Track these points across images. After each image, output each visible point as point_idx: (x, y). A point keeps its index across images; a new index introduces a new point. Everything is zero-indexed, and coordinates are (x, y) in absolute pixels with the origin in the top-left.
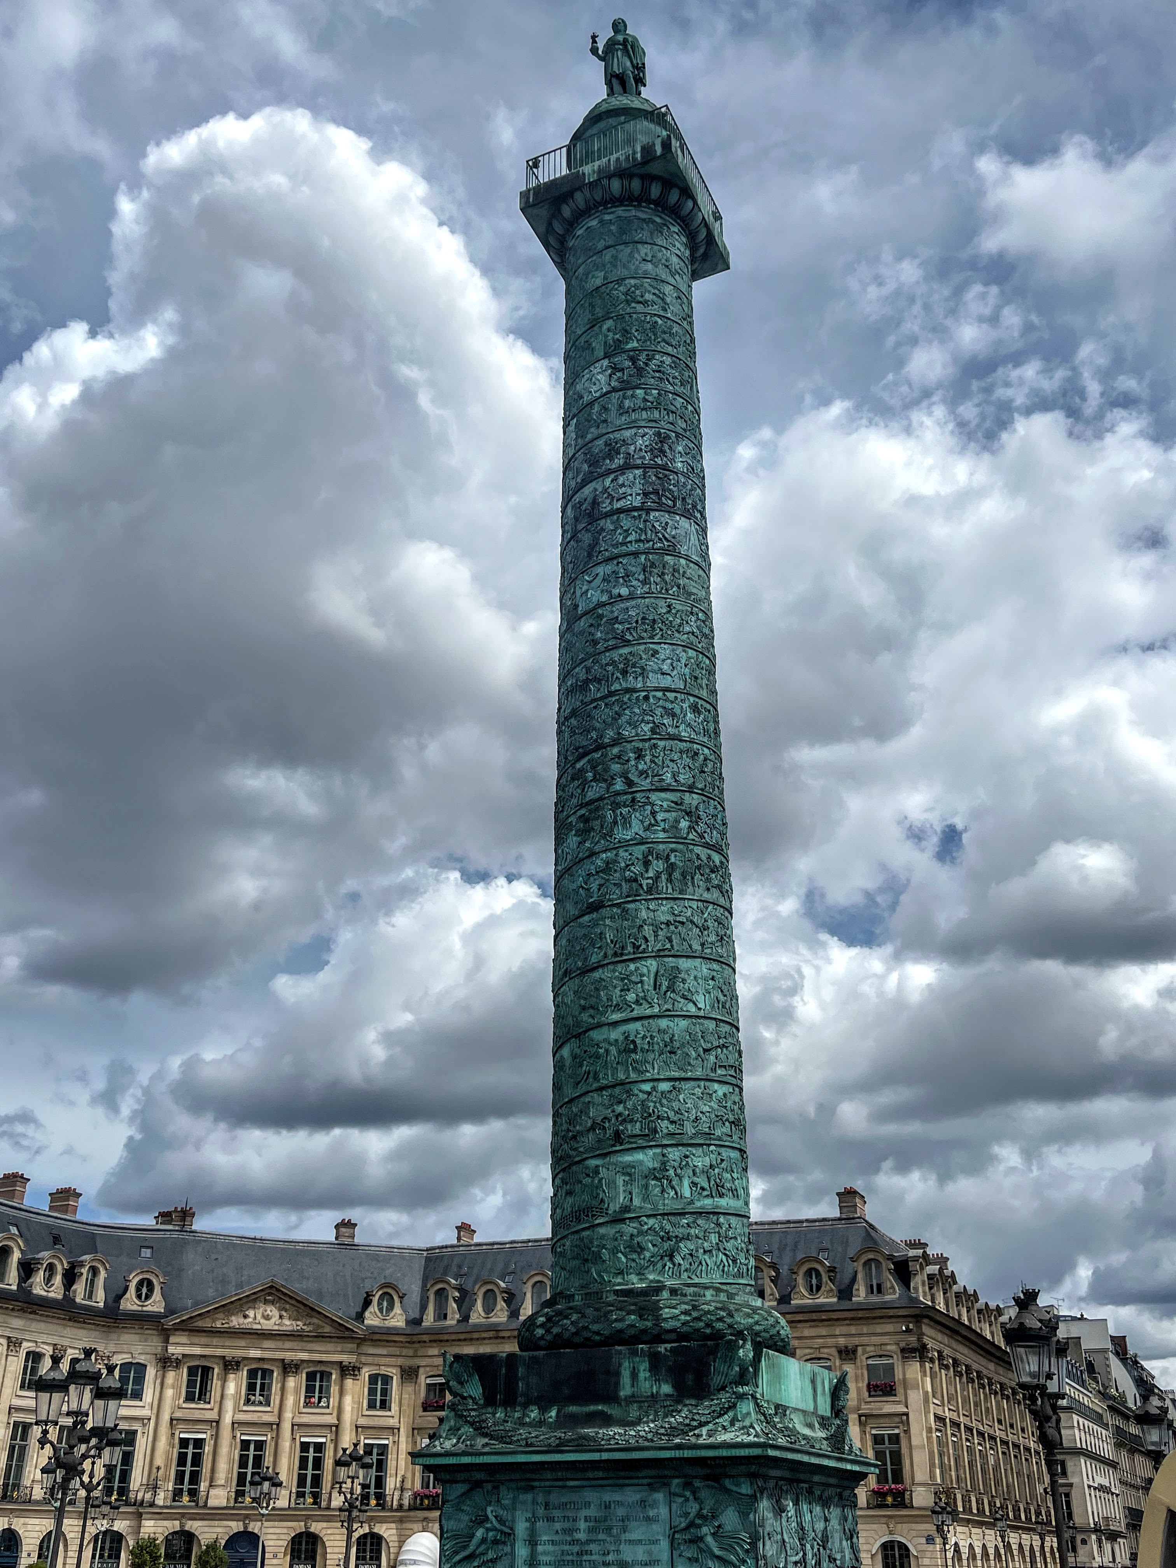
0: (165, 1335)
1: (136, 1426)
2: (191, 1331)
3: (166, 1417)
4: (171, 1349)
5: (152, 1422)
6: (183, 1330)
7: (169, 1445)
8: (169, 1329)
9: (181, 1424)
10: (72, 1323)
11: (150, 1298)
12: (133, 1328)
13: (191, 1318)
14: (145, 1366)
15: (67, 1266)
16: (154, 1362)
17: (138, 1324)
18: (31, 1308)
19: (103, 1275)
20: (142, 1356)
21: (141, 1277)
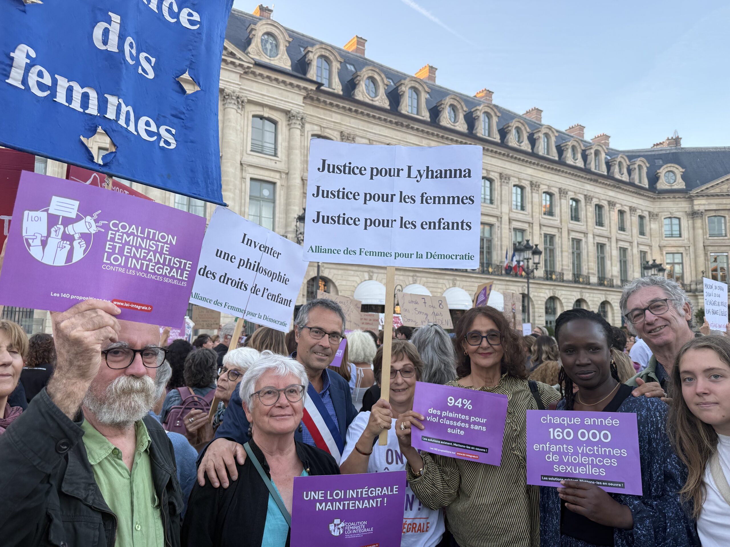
0: (691, 199)
1: (682, 250)
2: (708, 196)
3: (701, 245)
4: (696, 208)
5: (692, 249)
6: (703, 196)
7: (705, 260)
8: (693, 197)
9: (710, 248)
10: (636, 195)
11: (675, 181)
12: (669, 198)
13: (707, 188)
14: (679, 219)
15: (628, 163)
16: (685, 217)
17: (671, 195)
18: (618, 185)
19: (645, 170)
20: (677, 213)
21: (666, 170)
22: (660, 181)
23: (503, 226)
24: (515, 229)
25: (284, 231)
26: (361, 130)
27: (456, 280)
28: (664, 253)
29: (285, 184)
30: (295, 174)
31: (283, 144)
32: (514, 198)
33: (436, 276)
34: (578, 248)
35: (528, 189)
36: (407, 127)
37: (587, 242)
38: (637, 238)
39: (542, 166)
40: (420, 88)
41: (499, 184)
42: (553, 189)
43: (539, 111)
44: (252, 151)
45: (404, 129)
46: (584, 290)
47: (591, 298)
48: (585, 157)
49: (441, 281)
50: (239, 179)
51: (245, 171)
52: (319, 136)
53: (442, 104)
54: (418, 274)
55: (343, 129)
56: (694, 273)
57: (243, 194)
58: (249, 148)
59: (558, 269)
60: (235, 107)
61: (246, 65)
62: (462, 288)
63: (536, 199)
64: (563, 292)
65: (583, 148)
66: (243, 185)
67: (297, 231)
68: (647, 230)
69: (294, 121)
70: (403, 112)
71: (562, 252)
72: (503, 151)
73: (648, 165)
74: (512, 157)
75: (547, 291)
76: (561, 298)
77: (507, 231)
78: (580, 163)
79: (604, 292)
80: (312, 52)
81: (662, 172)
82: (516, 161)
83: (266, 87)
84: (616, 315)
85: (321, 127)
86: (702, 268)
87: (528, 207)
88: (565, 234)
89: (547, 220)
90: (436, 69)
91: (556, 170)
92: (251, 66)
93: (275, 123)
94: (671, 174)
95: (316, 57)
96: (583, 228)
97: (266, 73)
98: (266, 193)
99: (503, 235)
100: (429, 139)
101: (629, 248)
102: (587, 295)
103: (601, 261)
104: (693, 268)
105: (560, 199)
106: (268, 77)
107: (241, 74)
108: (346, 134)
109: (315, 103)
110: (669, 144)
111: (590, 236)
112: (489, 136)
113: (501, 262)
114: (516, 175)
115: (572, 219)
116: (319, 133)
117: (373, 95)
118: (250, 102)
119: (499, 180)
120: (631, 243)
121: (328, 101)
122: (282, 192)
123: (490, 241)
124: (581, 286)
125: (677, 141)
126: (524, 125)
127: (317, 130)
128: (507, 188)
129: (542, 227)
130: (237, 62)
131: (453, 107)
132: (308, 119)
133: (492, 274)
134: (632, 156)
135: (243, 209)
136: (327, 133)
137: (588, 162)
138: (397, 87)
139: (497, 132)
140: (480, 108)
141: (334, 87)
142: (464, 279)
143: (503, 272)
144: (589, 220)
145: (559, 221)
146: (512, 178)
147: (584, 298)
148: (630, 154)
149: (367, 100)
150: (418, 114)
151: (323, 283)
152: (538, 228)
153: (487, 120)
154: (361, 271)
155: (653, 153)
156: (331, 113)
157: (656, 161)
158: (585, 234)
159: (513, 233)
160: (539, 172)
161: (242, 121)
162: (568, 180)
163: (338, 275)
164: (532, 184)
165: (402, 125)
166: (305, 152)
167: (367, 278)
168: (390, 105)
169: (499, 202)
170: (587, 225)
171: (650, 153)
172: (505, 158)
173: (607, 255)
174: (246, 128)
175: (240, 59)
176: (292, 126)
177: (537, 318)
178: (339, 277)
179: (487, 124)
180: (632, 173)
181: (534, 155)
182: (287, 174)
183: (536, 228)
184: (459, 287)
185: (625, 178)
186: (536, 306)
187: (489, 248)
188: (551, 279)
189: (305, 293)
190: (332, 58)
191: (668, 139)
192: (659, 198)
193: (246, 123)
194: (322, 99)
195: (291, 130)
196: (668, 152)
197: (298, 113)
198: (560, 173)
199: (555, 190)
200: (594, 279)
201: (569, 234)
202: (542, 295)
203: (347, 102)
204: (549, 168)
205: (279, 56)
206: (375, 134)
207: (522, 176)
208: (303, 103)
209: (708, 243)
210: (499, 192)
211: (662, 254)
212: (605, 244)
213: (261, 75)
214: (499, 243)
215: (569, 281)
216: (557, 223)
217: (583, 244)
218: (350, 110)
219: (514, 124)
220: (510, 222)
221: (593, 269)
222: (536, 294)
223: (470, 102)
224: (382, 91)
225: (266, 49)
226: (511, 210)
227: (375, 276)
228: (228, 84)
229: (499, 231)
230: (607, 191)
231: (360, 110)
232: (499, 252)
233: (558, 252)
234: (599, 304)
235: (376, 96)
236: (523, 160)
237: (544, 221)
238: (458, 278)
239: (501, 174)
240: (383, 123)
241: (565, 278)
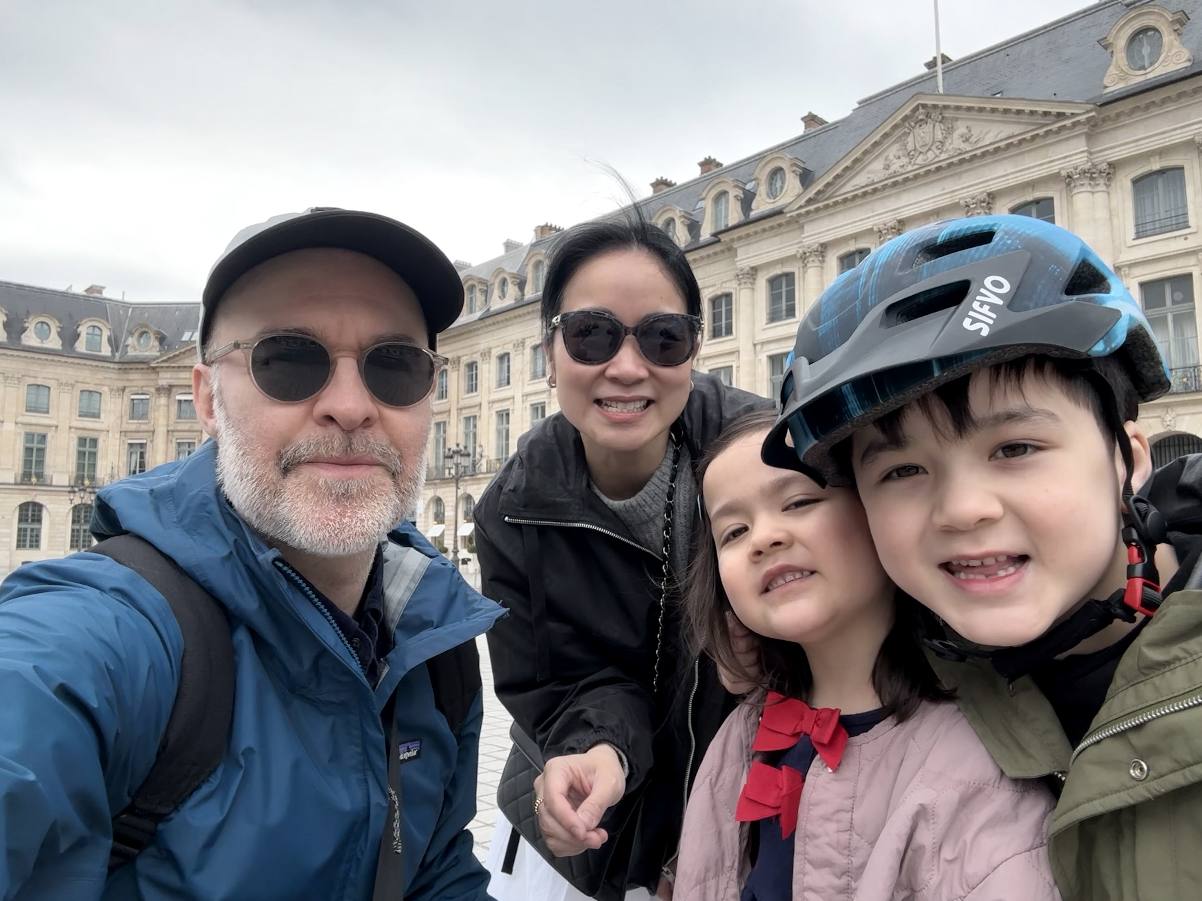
44: (1136, 238)
58: (1131, 236)
60: (1088, 187)
61: (1082, 118)
92: (1093, 114)
107: (1088, 132)
175: (1072, 116)
205: (1162, 56)
228: (1068, 159)
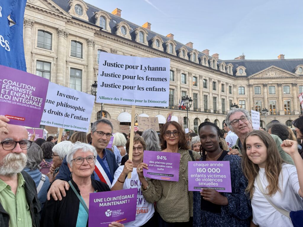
0: (248, 80)
1: (245, 99)
2: (254, 78)
3: (252, 98)
4: (250, 83)
5: (248, 99)
6: (252, 78)
7: (253, 103)
8: (249, 79)
9: (255, 99)
10: (228, 78)
11: (243, 73)
12: (240, 79)
13: (254, 76)
14: (244, 87)
15: (226, 65)
16: (246, 86)
17: (241, 78)
18: (222, 74)
19: (232, 68)
20: (243, 85)
21: (240, 68)
22: (237, 73)
23: (178, 90)
24: (183, 91)
25: (86, 91)
26: (120, 48)
27: (160, 112)
28: (239, 100)
29: (86, 71)
30: (90, 66)
31: (85, 53)
32: (182, 79)
33: (152, 110)
34: (206, 99)
35: (187, 75)
36: (139, 48)
37: (209, 97)
38: (228, 95)
39: (193, 66)
40: (144, 32)
41: (176, 73)
42: (197, 75)
43: (192, 44)
44: (71, 56)
45: (138, 49)
46: (208, 115)
47: (211, 118)
48: (209, 63)
49: (154, 112)
50: (65, 68)
51: (68, 64)
52: (101, 50)
53: (153, 39)
54: (144, 110)
55: (112, 47)
56: (249, 108)
57: (67, 74)
58: (70, 54)
59: (199, 107)
60: (63, 36)
61: (68, 18)
62: (162, 115)
63: (190, 79)
64: (201, 116)
65: (209, 59)
66: (67, 70)
67: (92, 91)
68: (232, 92)
69: (90, 43)
70: (137, 41)
71: (200, 100)
72: (178, 59)
73: (233, 66)
74: (181, 62)
75: (195, 116)
76: (200, 119)
77: (179, 92)
78: (207, 65)
79: (216, 116)
80: (98, 14)
81: (238, 69)
82: (183, 64)
83: (77, 28)
84: (220, 125)
85: (102, 46)
86: (252, 106)
87: (187, 82)
88: (201, 93)
89: (195, 88)
90: (151, 24)
91: (198, 68)
92: (71, 19)
93: (81, 44)
94: (241, 70)
95: (99, 16)
96: (208, 91)
97: (77, 22)
98: (78, 74)
99: (178, 94)
100: (148, 53)
101: (226, 99)
102: (210, 117)
103: (215, 104)
104: (249, 106)
105: (200, 79)
106: (78, 24)
107: (66, 22)
108: (113, 50)
109: (100, 36)
110: (240, 58)
111: (211, 94)
112: (172, 53)
113: (177, 104)
114: (182, 69)
115: (204, 87)
116: (101, 49)
117: (125, 34)
118: (70, 34)
119: (176, 71)
120: (226, 97)
121: (105, 35)
122: (85, 74)
123: (173, 96)
124: (207, 114)
125: (243, 57)
126: (186, 49)
127: (100, 48)
128: (179, 74)
129: (193, 90)
130: (64, 17)
131: (158, 41)
132: (96, 43)
133: (174, 109)
134: (227, 62)
135: (67, 81)
136: (105, 49)
137: (210, 65)
138: (135, 31)
139: (175, 52)
140: (169, 41)
141: (107, 30)
142: (163, 111)
143: (178, 108)
144: (210, 88)
145: (199, 88)
146: (181, 71)
147: (208, 118)
148: (226, 62)
149: (122, 36)
150: (143, 43)
151: (104, 113)
152: (191, 91)
153: (171, 47)
154: (120, 108)
155: (235, 61)
156: (106, 41)
157: (236, 65)
158: (209, 93)
159: (182, 92)
160: (192, 68)
161: (67, 43)
162: (203, 72)
163: (111, 110)
164: (189, 73)
165: (137, 47)
166: (95, 57)
167: (123, 111)
168: (131, 38)
169: (176, 80)
170: (210, 90)
171: (234, 62)
172: (178, 62)
173: (217, 101)
174: (68, 46)
175: (65, 15)
176: (89, 45)
177: (191, 126)
178: (111, 111)
179: (171, 48)
180: (227, 69)
181: (189, 61)
182: (87, 66)
183: (190, 91)
184: (161, 114)
185: (224, 71)
186: (190, 122)
187: (173, 99)
188: (196, 111)
189: (96, 118)
190: (106, 17)
191: (240, 56)
192: (237, 79)
193: (68, 44)
194: (102, 34)
195: (89, 47)
196: (240, 61)
197: (92, 40)
198: (200, 69)
199: (198, 76)
200: (212, 111)
201: (203, 93)
202: (193, 117)
203: (113, 36)
204: (195, 67)
205: (83, 15)
206: (126, 50)
207: (185, 70)
208: (94, 36)
209: (254, 97)
210: (176, 76)
211: (238, 101)
212: (216, 97)
213: (75, 23)
214: (176, 97)
215: (203, 112)
216: (198, 89)
217: (208, 97)
218: (115, 39)
219: (182, 49)
220: (180, 88)
221: (212, 107)
222: (190, 117)
223: (164, 39)
224: (128, 32)
225: (77, 11)
226: (181, 83)
227: (126, 110)
228: (60, 26)
229: (176, 92)
230: (217, 76)
231: (119, 40)
232: (176, 100)
233: (198, 100)
234: (214, 121)
235: (126, 34)
236: (185, 63)
237: (194, 88)
238: (160, 111)
239: (177, 69)
240: (129, 46)
241: (201, 110)
